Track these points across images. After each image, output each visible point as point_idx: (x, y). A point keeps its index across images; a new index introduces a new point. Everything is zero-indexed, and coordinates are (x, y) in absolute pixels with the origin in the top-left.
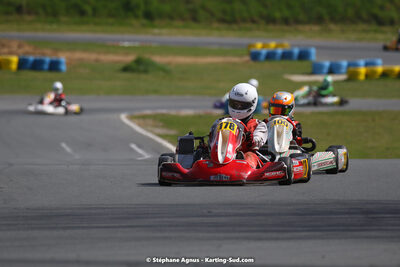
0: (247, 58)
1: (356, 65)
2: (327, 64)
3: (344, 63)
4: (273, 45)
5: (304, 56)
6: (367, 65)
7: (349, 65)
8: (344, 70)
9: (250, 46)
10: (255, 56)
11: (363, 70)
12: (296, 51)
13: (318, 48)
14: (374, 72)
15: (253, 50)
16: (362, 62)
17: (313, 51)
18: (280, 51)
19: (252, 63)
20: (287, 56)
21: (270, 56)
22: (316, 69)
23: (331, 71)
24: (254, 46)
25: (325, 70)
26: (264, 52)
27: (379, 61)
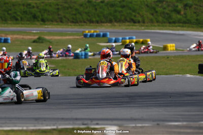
0: (83, 37)
1: (125, 39)
2: (114, 38)
3: (121, 38)
4: (92, 31)
5: (105, 35)
6: (129, 39)
7: (122, 39)
8: (120, 41)
9: (83, 32)
10: (85, 36)
11: (128, 41)
12: (102, 34)
13: (110, 32)
14: (132, 41)
15: (85, 33)
16: (127, 38)
17: (108, 33)
18: (95, 34)
19: (84, 38)
20: (98, 35)
21: (91, 36)
22: (110, 41)
23: (115, 42)
24: (85, 32)
25: (113, 41)
26: (89, 34)
27: (134, 37)
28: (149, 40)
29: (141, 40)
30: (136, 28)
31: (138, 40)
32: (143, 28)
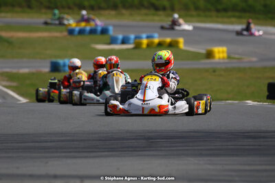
0: (66, 33)
1: (140, 38)
2: (120, 37)
3: (132, 37)
4: (83, 24)
5: (104, 31)
6: (148, 37)
7: (136, 38)
8: (132, 41)
9: (67, 25)
10: (71, 32)
11: (145, 41)
12: (99, 29)
13: (115, 26)
14: (153, 43)
15: (70, 28)
16: (144, 36)
17: (111, 28)
18: (88, 28)
19: (69, 37)
20: (93, 32)
21: (82, 32)
22: (113, 41)
23: (124, 42)
24: (70, 25)
25: (119, 41)
26: (77, 29)
27: (156, 35)
28: (181, 40)
29: (168, 40)
30: (158, 19)
31: (162, 39)
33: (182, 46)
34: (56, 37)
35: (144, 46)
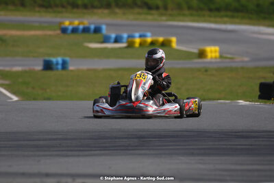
0: (59, 32)
1: (133, 37)
2: (113, 36)
3: (125, 36)
4: (76, 22)
5: (97, 30)
6: (140, 36)
7: (129, 37)
8: (125, 40)
9: (60, 23)
10: (64, 30)
11: (138, 40)
12: (92, 27)
13: (108, 25)
14: (145, 42)
15: (63, 26)
16: (137, 35)
17: (104, 27)
18: (81, 27)
19: (62, 35)
20: (86, 30)
21: (75, 30)
22: (106, 40)
23: (117, 40)
25: (112, 40)
26: (70, 27)
27: (149, 34)
28: (174, 39)
29: (161, 39)
30: (151, 19)
31: (155, 38)
32: (164, 18)
33: (174, 45)
34: (50, 35)
35: (137, 45)
